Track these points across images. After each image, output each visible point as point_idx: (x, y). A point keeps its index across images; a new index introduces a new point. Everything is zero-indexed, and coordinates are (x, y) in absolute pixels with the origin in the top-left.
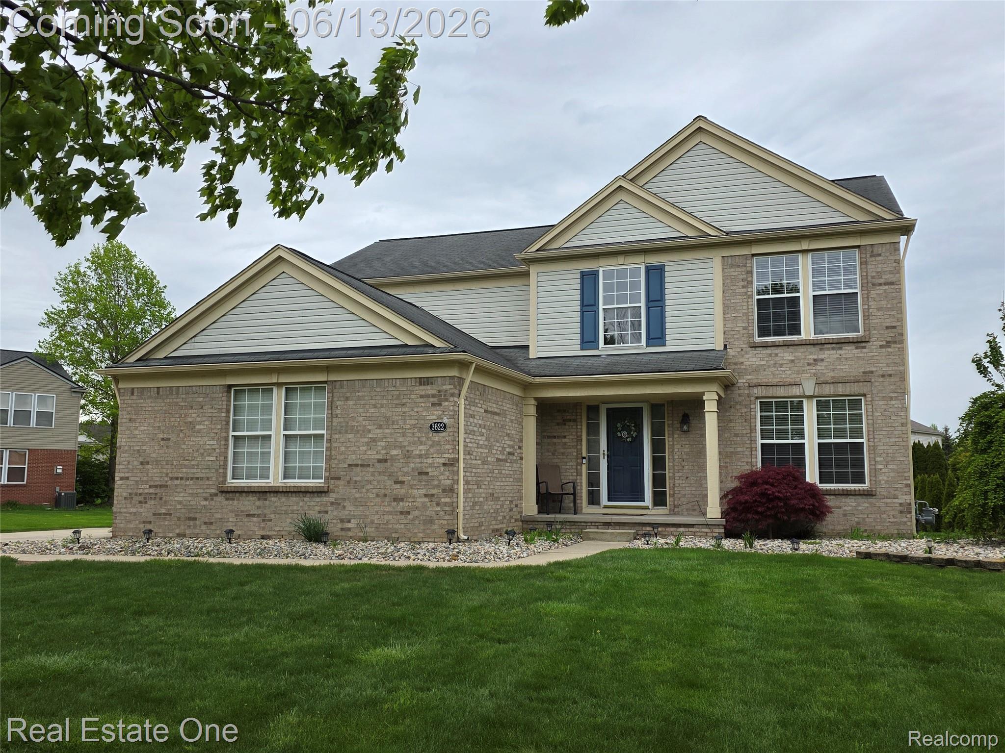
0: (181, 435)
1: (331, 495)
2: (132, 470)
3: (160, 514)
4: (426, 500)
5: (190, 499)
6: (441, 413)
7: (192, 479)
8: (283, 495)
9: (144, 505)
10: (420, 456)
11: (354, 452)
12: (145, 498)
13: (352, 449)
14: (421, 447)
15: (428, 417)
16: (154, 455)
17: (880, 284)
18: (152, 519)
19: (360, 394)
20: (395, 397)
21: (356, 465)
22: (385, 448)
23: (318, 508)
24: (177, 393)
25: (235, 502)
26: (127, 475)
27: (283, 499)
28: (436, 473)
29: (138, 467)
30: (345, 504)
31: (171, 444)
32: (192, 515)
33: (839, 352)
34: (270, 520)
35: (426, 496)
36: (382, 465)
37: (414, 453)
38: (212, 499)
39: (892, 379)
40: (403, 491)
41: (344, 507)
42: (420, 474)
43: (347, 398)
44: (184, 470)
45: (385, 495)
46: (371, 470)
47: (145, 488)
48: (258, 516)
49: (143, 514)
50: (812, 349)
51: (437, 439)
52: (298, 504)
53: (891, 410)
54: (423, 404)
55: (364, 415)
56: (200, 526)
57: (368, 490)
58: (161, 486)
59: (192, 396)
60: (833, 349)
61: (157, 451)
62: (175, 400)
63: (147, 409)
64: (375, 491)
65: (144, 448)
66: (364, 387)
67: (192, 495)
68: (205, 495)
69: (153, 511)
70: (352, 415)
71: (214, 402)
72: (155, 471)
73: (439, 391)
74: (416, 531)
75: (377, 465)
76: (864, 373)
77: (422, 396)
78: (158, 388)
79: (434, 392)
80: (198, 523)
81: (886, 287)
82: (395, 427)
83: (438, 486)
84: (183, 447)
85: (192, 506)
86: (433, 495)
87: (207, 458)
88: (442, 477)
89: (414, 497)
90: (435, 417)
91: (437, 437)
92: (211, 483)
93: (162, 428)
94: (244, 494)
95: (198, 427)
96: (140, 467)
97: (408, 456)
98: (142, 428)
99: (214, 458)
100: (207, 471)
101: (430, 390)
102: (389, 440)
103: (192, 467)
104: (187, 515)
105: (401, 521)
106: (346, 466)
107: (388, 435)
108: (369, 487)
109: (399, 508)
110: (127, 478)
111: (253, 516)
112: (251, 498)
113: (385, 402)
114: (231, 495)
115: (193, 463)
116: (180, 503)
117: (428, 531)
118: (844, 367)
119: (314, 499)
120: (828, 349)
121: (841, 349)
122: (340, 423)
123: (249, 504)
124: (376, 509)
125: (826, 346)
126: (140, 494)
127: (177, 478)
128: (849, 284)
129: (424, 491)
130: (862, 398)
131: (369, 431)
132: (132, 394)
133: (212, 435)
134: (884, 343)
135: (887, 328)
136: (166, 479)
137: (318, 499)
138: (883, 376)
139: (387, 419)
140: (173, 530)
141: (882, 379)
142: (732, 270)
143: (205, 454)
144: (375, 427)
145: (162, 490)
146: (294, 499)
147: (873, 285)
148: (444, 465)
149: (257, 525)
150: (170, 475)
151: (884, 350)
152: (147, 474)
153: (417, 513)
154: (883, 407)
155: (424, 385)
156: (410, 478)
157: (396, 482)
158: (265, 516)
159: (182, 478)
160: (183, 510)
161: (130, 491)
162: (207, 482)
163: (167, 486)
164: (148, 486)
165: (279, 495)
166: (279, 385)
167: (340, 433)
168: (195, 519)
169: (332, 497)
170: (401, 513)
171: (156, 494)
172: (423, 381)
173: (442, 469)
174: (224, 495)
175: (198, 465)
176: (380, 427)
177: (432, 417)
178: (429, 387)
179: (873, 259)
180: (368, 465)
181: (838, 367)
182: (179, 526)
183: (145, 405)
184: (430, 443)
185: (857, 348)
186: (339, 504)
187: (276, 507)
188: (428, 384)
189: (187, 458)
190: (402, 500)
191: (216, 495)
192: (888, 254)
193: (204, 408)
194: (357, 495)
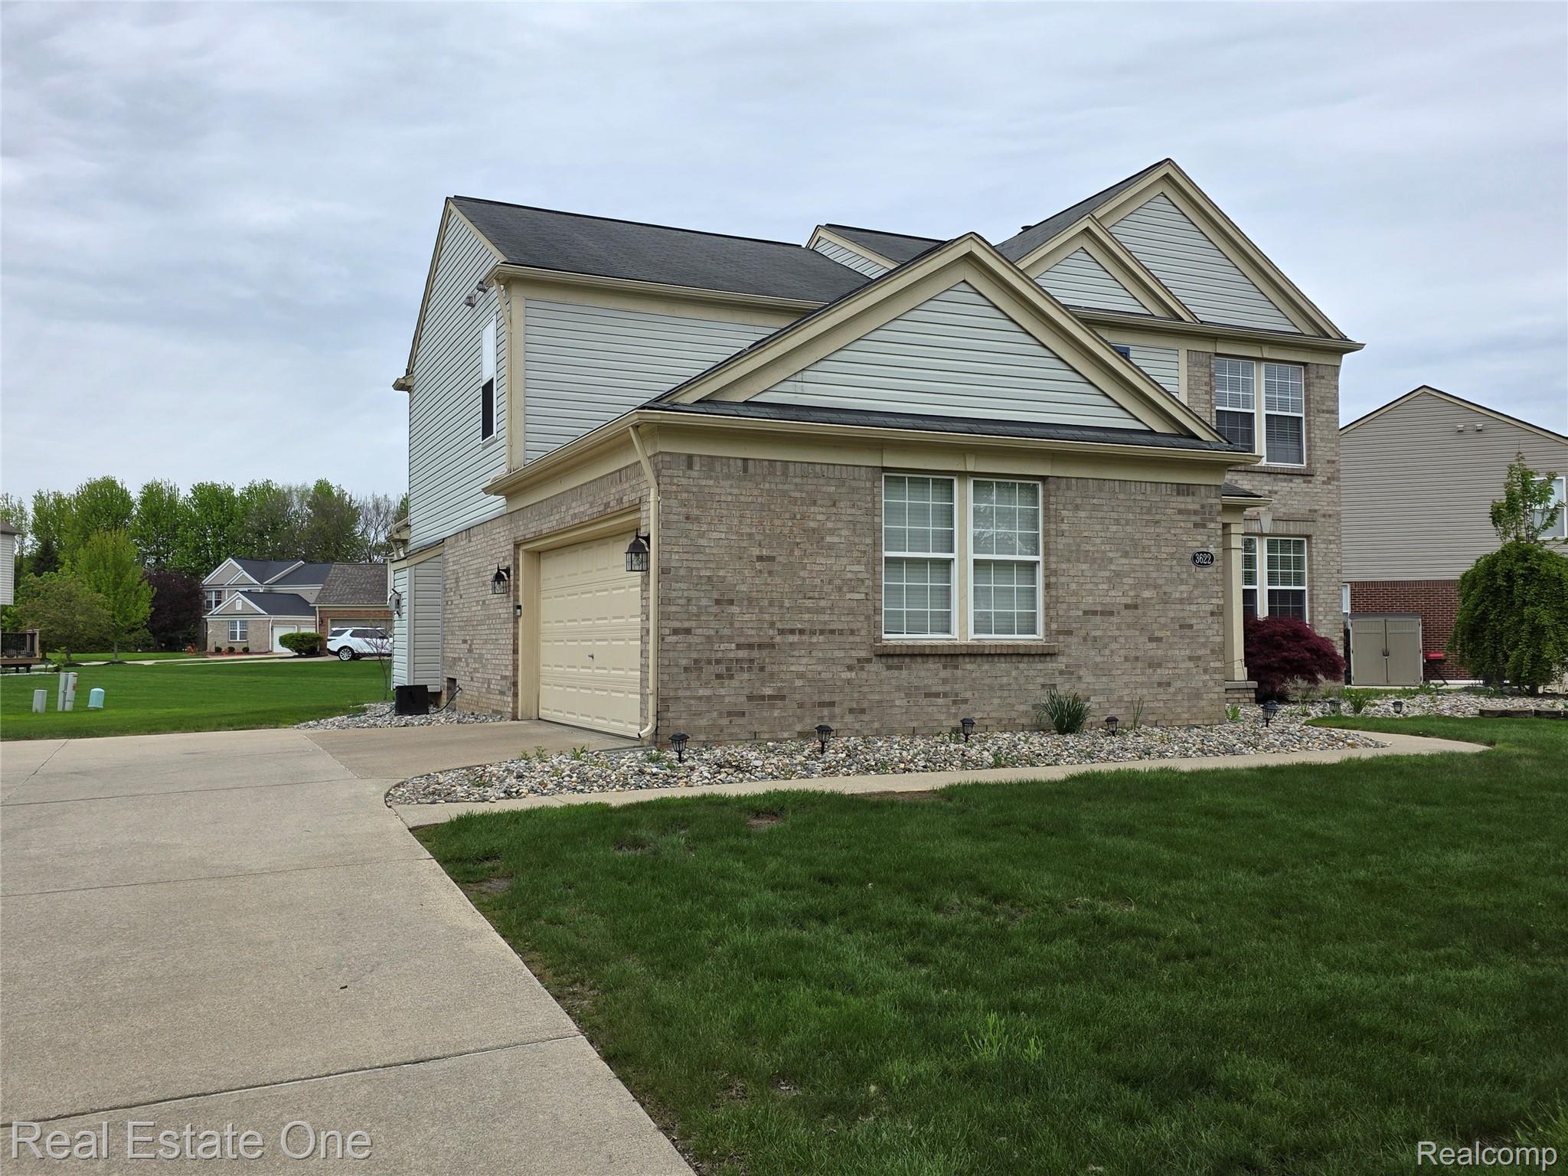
0: (797, 552)
1: (1061, 659)
2: (698, 615)
3: (763, 698)
4: (1191, 665)
5: (820, 668)
6: (1205, 538)
7: (822, 632)
8: (985, 659)
9: (727, 682)
10: (1181, 601)
11: (1090, 593)
12: (728, 669)
13: (1088, 587)
14: (1183, 588)
15: (1190, 544)
16: (744, 588)
17: (1323, 412)
18: (746, 707)
19: (1095, 501)
20: (1144, 510)
21: (1095, 613)
22: (1134, 587)
23: (1040, 680)
24: (785, 474)
25: (904, 672)
26: (686, 625)
27: (986, 667)
28: (1202, 626)
29: (711, 610)
30: (1081, 673)
31: (776, 567)
32: (826, 698)
33: (1290, 485)
34: (965, 701)
35: (1190, 658)
36: (1129, 612)
37: (1173, 596)
38: (862, 669)
39: (1332, 520)
40: (1160, 652)
41: (1080, 678)
42: (1181, 627)
43: (1077, 506)
44: (806, 616)
45: (1137, 659)
46: (1114, 619)
47: (728, 650)
48: (945, 695)
49: (727, 700)
50: (1268, 479)
51: (1201, 576)
52: (1008, 673)
53: (1330, 555)
54: (1182, 524)
55: (1103, 534)
56: (842, 717)
57: (1112, 651)
58: (760, 646)
59: (815, 481)
60: (1285, 480)
61: (749, 581)
62: (780, 487)
63: (723, 498)
64: (1122, 653)
65: (721, 573)
66: (1101, 490)
67: (823, 661)
68: (849, 662)
69: (746, 692)
70: (1086, 534)
71: (856, 497)
72: (747, 617)
73: (1203, 507)
74: (1179, 710)
75: (1124, 613)
76: (1310, 511)
77: (1180, 512)
78: (745, 460)
79: (1197, 507)
80: (837, 710)
81: (1328, 415)
82: (1146, 555)
83: (1204, 645)
84: (802, 574)
85: (824, 681)
86: (1199, 658)
87: (848, 596)
88: (1209, 632)
89: (1174, 662)
90: (1198, 544)
91: (1202, 574)
92: (858, 639)
93: (758, 537)
94: (919, 660)
95: (828, 539)
96: (714, 609)
97: (1165, 600)
98: (716, 535)
99: (862, 596)
100: (850, 618)
101: (1190, 503)
102: (1139, 575)
103: (821, 611)
104: (816, 698)
105: (1159, 697)
106: (1080, 613)
107: (1137, 568)
108: (1114, 646)
109: (1156, 678)
110: (688, 631)
111: (937, 695)
112: (932, 665)
113: (1131, 516)
114: (896, 660)
115: (823, 603)
116: (801, 676)
117: (1195, 710)
118: (1293, 503)
119: (1034, 666)
120: (1281, 480)
121: (1291, 481)
122: (1069, 545)
123: (928, 674)
124: (1126, 679)
125: (1279, 476)
126: (718, 662)
127: (792, 632)
128: (1296, 407)
129: (1188, 652)
130: (1305, 539)
131: (1111, 560)
132: (690, 466)
133: (856, 554)
134: (1325, 479)
135: (1328, 462)
136: (771, 632)
137: (1040, 666)
138: (1324, 516)
139: (1135, 543)
140: (789, 725)
141: (1323, 520)
142: (1196, 369)
143: (845, 589)
144: (1119, 554)
145: (765, 653)
146: (1003, 665)
147: (1318, 411)
148: (1212, 614)
149: (944, 710)
150: (779, 625)
151: (1325, 486)
152: (732, 624)
153: (1178, 684)
154: (1324, 550)
155: (1183, 495)
156: (1169, 633)
157: (1151, 640)
158: (957, 695)
159: (802, 632)
160: (808, 689)
161: (695, 655)
162: (851, 639)
163: (773, 646)
164: (733, 646)
165: (979, 659)
166: (963, 475)
167: (1069, 561)
168: (832, 704)
169: (1061, 663)
170: (1160, 684)
171: (752, 661)
172: (1183, 490)
173: (1210, 619)
174: (884, 660)
175: (832, 608)
176: (1126, 555)
177: (1195, 544)
178: (1189, 499)
179: (1318, 381)
180: (1111, 613)
181: (1289, 502)
182: (800, 719)
183: (718, 491)
184: (1193, 582)
185: (1304, 482)
186: (1072, 673)
187: (973, 679)
188: (1188, 495)
189: (811, 594)
190: (1159, 665)
191: (868, 661)
192: (1330, 378)
193: (838, 504)
194: (1098, 659)
